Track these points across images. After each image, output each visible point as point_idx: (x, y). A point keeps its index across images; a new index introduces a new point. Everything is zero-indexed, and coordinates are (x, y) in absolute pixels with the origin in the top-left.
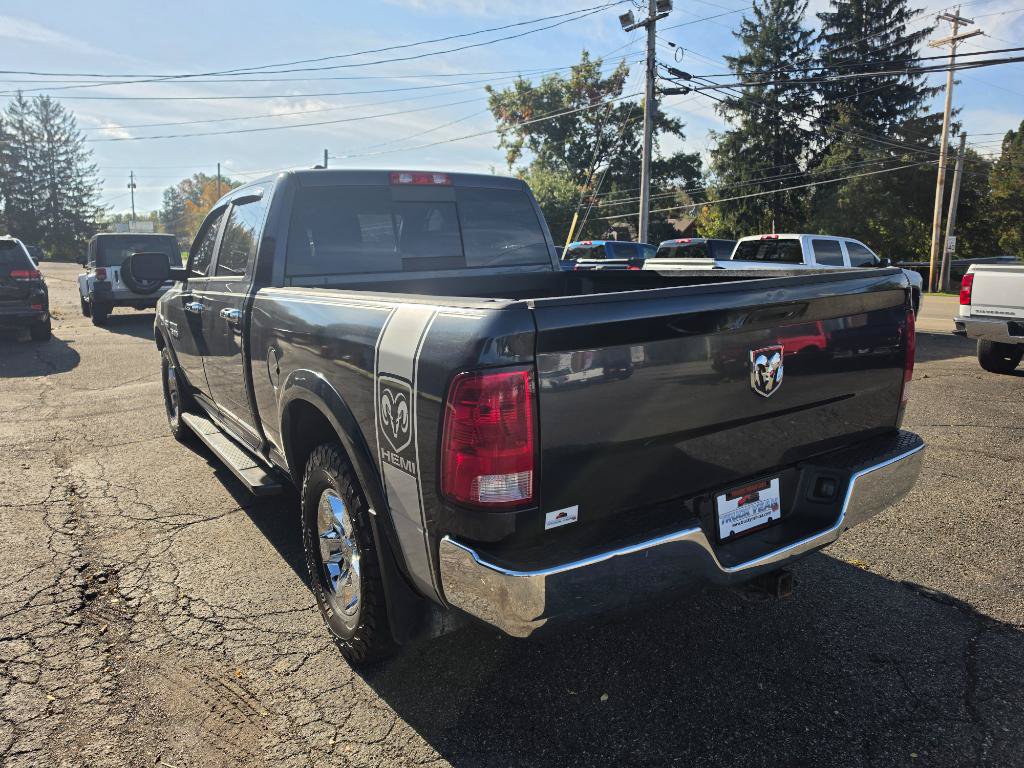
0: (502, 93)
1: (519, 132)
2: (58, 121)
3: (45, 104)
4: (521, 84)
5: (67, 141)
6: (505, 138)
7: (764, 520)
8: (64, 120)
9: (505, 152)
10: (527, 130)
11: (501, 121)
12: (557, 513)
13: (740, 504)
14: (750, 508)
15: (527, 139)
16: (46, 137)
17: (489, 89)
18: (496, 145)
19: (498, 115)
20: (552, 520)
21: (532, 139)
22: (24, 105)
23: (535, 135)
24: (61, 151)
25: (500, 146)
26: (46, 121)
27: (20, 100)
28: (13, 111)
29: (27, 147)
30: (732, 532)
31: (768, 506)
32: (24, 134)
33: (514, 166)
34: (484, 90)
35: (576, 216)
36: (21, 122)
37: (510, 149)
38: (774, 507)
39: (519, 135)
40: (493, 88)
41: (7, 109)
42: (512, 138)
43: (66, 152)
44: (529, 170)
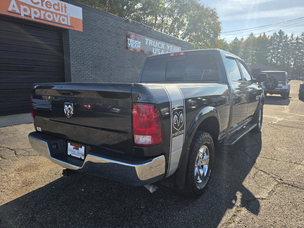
13: (74, 148)
30: (71, 155)
31: (81, 154)
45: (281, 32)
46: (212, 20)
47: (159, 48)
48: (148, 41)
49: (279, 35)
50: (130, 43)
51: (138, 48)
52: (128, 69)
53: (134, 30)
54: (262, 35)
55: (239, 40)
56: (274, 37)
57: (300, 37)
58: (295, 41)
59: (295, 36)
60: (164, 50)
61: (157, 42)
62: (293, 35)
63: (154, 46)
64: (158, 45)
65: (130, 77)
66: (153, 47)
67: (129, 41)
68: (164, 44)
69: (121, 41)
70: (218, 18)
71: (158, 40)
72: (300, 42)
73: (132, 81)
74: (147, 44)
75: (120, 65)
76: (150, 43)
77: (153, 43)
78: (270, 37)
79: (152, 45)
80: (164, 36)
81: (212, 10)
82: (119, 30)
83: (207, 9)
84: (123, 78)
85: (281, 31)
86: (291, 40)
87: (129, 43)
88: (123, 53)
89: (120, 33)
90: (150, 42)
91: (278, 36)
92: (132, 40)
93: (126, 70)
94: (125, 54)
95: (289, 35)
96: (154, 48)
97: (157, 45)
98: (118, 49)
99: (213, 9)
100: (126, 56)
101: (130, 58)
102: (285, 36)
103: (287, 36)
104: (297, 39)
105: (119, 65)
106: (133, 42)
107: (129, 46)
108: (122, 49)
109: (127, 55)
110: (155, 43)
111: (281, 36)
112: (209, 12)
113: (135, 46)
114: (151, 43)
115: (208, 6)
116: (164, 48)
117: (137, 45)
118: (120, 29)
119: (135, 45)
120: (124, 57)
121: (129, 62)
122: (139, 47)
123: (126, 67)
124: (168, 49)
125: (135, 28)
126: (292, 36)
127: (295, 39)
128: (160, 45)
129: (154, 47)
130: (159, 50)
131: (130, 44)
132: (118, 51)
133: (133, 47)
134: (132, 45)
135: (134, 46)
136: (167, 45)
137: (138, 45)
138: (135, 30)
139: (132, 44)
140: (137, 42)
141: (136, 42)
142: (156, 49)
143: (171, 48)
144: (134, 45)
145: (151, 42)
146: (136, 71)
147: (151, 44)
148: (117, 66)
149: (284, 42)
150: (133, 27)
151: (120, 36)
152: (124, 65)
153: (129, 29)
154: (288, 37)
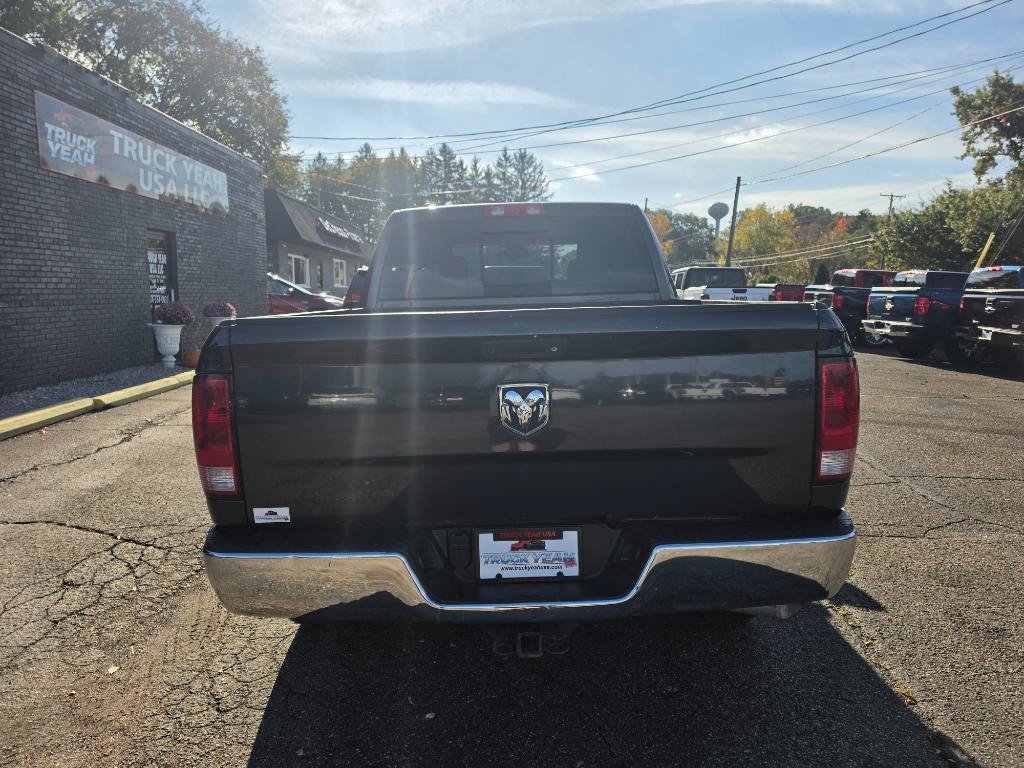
0: (974, 94)
1: (996, 137)
2: (531, 170)
3: (523, 156)
4: (997, 80)
5: (535, 187)
6: (972, 146)
7: (553, 573)
8: (535, 168)
9: (972, 162)
10: (1005, 132)
11: (968, 128)
12: (267, 510)
13: (514, 548)
14: (530, 556)
15: (1006, 142)
16: (520, 184)
17: (956, 91)
18: (960, 154)
19: (965, 118)
20: (260, 515)
21: (1013, 143)
22: (507, 159)
23: (1016, 139)
24: (530, 196)
25: (965, 155)
26: (521, 171)
27: (505, 156)
28: (499, 165)
29: (506, 194)
30: (499, 576)
31: (559, 560)
32: (505, 184)
33: (984, 178)
34: (949, 93)
35: (992, 236)
36: (504, 174)
37: (979, 158)
38: (569, 562)
39: (995, 140)
40: (962, 88)
41: (496, 162)
42: (983, 144)
43: (534, 197)
44: (1005, 181)
45: (445, 150)
46: (252, 87)
47: (159, 172)
48: (121, 140)
49: (441, 158)
50: (55, 144)
51: (88, 163)
52: (57, 247)
53: (67, 92)
54: (397, 154)
55: (331, 162)
56: (431, 163)
57: (493, 168)
58: (484, 181)
59: (482, 166)
60: (175, 178)
61: (149, 148)
62: (476, 162)
63: (143, 161)
64: (155, 160)
65: (68, 284)
66: (139, 164)
67: (50, 132)
68: (174, 158)
69: (18, 130)
70: (271, 81)
71: (154, 139)
72: (495, 185)
73: (74, 297)
74: (117, 150)
75: (24, 232)
76: (127, 148)
77: (137, 151)
78: (420, 163)
79: (135, 158)
80: (171, 128)
81: (248, 52)
82: (10, 83)
83: (229, 45)
84: (39, 286)
85: (444, 146)
86: (473, 178)
87: (50, 143)
88: (34, 184)
89: (13, 97)
90: (126, 144)
91: (440, 161)
92: (62, 130)
93: (47, 252)
94: (39, 185)
95: (468, 163)
96: (141, 170)
97: (152, 161)
98: (9, 162)
99: (252, 47)
100: (42, 195)
101: (59, 203)
102: (458, 163)
103: (461, 163)
104: (488, 175)
105: (21, 232)
106: (65, 140)
107: (53, 155)
108: (27, 165)
109: (48, 190)
110: (145, 150)
111: (447, 164)
112: (239, 59)
113: (74, 155)
114: (132, 149)
115: (235, 36)
116: (175, 174)
117: (82, 153)
118: (13, 81)
119: (77, 152)
120: (38, 199)
121: (59, 220)
122: (89, 161)
123: (47, 241)
124: (188, 178)
125: (69, 82)
126: (475, 166)
127: (483, 174)
128: (161, 160)
129: (144, 166)
130: (160, 180)
131: (58, 145)
132: (10, 172)
133: (67, 160)
134: (63, 152)
135: (70, 157)
136: (184, 162)
137: (86, 155)
138: (70, 93)
139: (64, 148)
140: (82, 141)
141: (79, 143)
142: (150, 173)
143: (197, 175)
144: (72, 152)
145: (130, 145)
146: (87, 255)
147: (130, 153)
148: (13, 236)
149: (458, 180)
150: (61, 78)
151: (14, 109)
152: (41, 234)
153: (46, 85)
154: (464, 167)
